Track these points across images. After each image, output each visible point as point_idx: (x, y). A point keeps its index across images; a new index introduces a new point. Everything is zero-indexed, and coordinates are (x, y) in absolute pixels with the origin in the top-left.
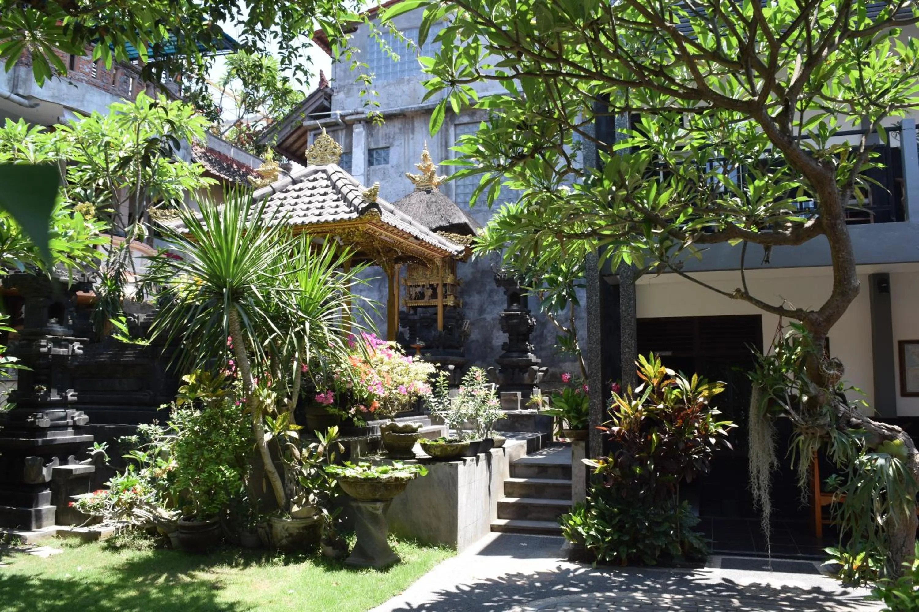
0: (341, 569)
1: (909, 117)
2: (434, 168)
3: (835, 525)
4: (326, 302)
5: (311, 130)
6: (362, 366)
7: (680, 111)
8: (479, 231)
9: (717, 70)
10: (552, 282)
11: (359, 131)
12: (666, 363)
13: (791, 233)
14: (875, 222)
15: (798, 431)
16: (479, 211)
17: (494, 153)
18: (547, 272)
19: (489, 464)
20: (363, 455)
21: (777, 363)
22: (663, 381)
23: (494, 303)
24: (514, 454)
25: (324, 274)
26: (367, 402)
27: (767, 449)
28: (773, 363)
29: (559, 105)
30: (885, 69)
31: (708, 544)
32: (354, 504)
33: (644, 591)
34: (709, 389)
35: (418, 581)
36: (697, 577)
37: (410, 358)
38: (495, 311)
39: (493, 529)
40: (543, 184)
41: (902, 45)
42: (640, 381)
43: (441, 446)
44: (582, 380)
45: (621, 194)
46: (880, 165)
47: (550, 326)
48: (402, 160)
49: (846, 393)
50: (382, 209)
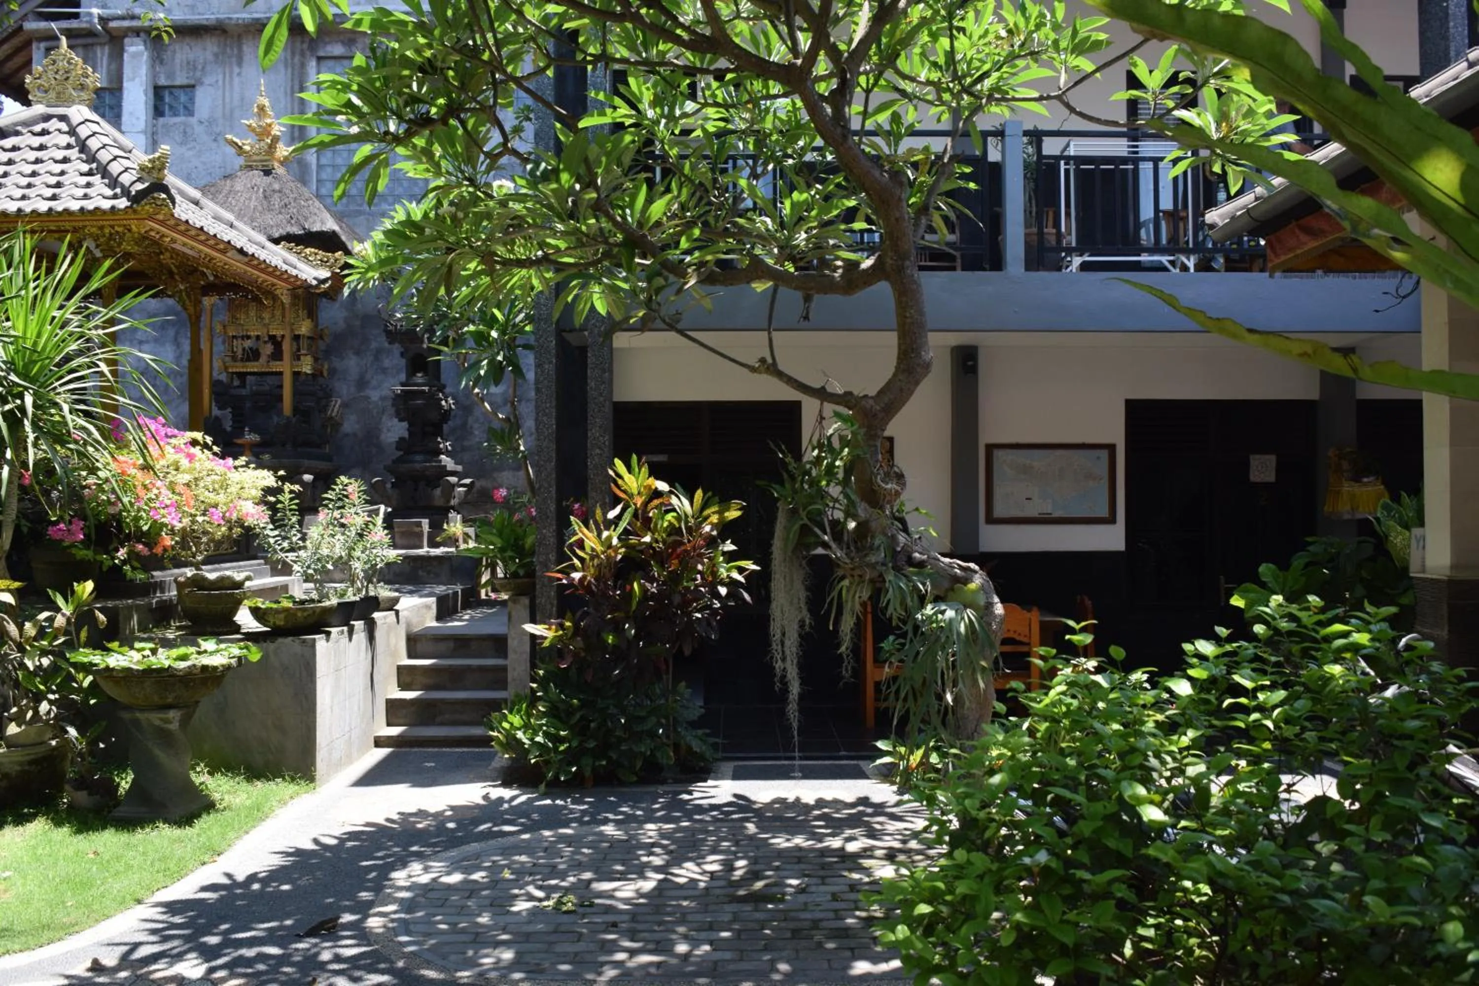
0: (104, 828)
1: (1016, 118)
2: (276, 130)
3: (887, 709)
4: (68, 359)
5: (41, 39)
6: (139, 474)
7: (690, 71)
8: (356, 247)
9: (748, 10)
10: (481, 338)
11: (135, 49)
12: (656, 472)
13: (841, 276)
14: (963, 269)
15: (840, 573)
16: (359, 213)
17: (378, 111)
18: (473, 323)
19: (371, 638)
20: (143, 628)
21: (814, 473)
22: (650, 500)
23: (384, 371)
24: (414, 621)
25: (61, 307)
26: (150, 538)
27: (796, 601)
28: (808, 473)
29: (491, 41)
30: (986, 40)
31: (715, 746)
32: (126, 716)
33: (617, 823)
34: (720, 513)
35: (246, 837)
36: (696, 795)
37: (230, 461)
38: (386, 385)
39: (379, 742)
40: (462, 172)
41: (1011, 8)
42: (616, 501)
43: (287, 610)
44: (525, 499)
45: (587, 197)
46: (972, 185)
47: (477, 413)
48: (219, 113)
49: (908, 518)
50: (178, 198)
